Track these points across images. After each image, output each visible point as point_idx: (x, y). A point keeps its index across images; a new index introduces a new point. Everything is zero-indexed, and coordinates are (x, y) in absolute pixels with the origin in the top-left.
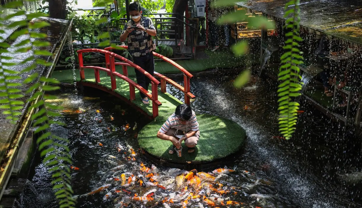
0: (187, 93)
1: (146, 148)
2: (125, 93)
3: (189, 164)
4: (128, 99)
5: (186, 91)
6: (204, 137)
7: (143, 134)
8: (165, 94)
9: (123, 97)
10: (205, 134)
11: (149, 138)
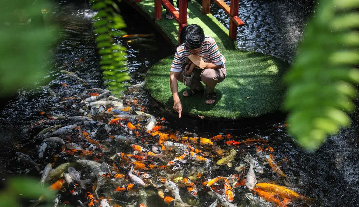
0: (233, 17)
1: (151, 90)
2: (150, 10)
3: (202, 119)
4: (152, 17)
5: (232, 14)
6: (238, 84)
7: (155, 70)
8: (207, 16)
9: (147, 14)
10: (241, 81)
11: (161, 75)
